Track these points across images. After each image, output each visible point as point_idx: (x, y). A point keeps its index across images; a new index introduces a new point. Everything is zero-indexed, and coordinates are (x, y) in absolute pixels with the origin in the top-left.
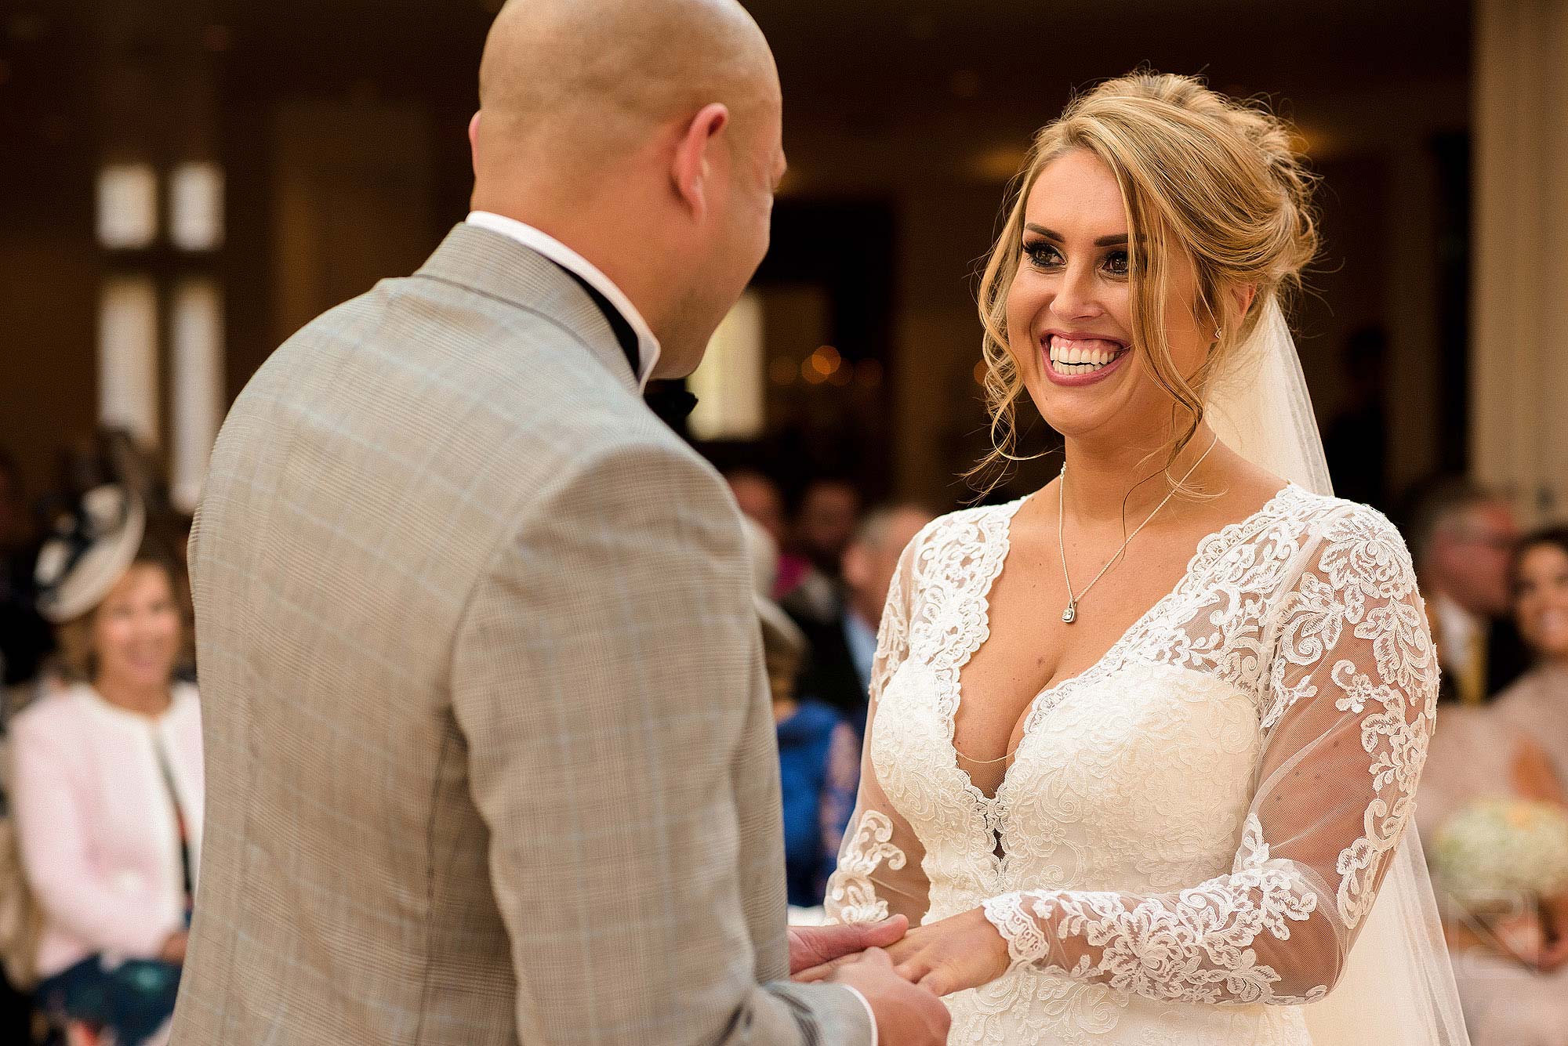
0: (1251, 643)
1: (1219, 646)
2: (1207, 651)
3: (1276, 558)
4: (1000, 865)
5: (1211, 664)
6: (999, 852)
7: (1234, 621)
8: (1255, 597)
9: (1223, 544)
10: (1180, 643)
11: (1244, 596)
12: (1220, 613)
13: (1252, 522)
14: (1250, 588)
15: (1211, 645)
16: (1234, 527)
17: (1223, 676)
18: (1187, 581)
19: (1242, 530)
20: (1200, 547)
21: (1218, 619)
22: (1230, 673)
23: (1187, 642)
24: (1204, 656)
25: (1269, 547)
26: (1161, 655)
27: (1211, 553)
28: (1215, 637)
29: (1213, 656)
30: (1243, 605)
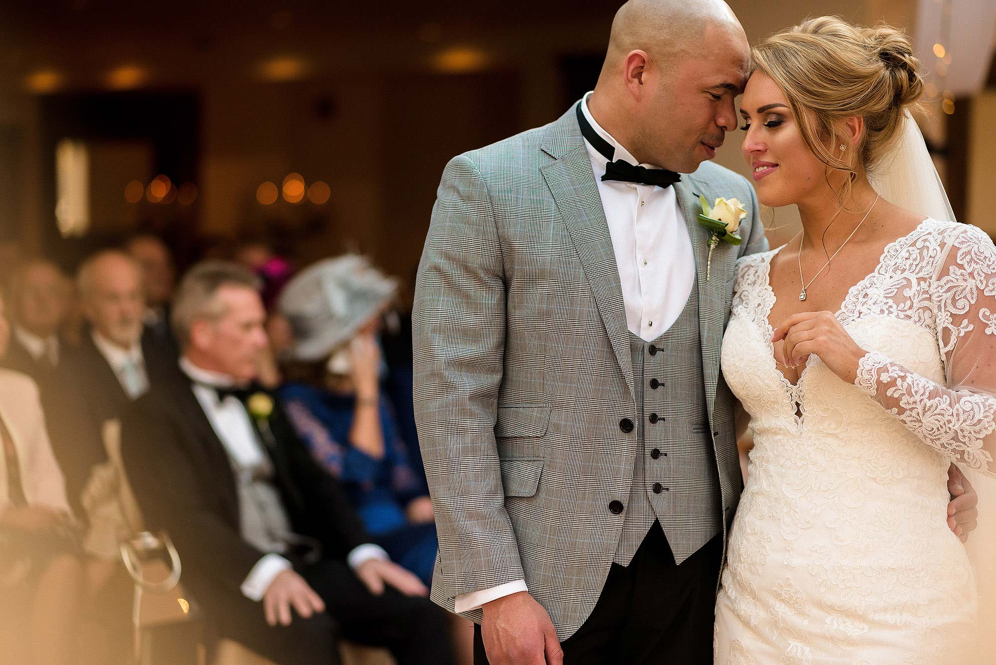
0: (926, 303)
1: (911, 308)
2: (905, 311)
3: (930, 257)
4: (799, 421)
5: (909, 317)
6: (799, 413)
7: (916, 293)
8: (924, 279)
9: (898, 248)
10: (891, 307)
11: (920, 280)
12: (908, 289)
13: (912, 235)
14: (920, 275)
15: (907, 307)
16: (903, 239)
17: (916, 322)
18: (882, 267)
19: (907, 240)
20: (886, 250)
21: (908, 293)
22: (919, 320)
23: (895, 306)
24: (905, 313)
25: (925, 251)
26: (882, 311)
27: (892, 252)
28: (908, 303)
29: (909, 313)
30: (919, 284)
